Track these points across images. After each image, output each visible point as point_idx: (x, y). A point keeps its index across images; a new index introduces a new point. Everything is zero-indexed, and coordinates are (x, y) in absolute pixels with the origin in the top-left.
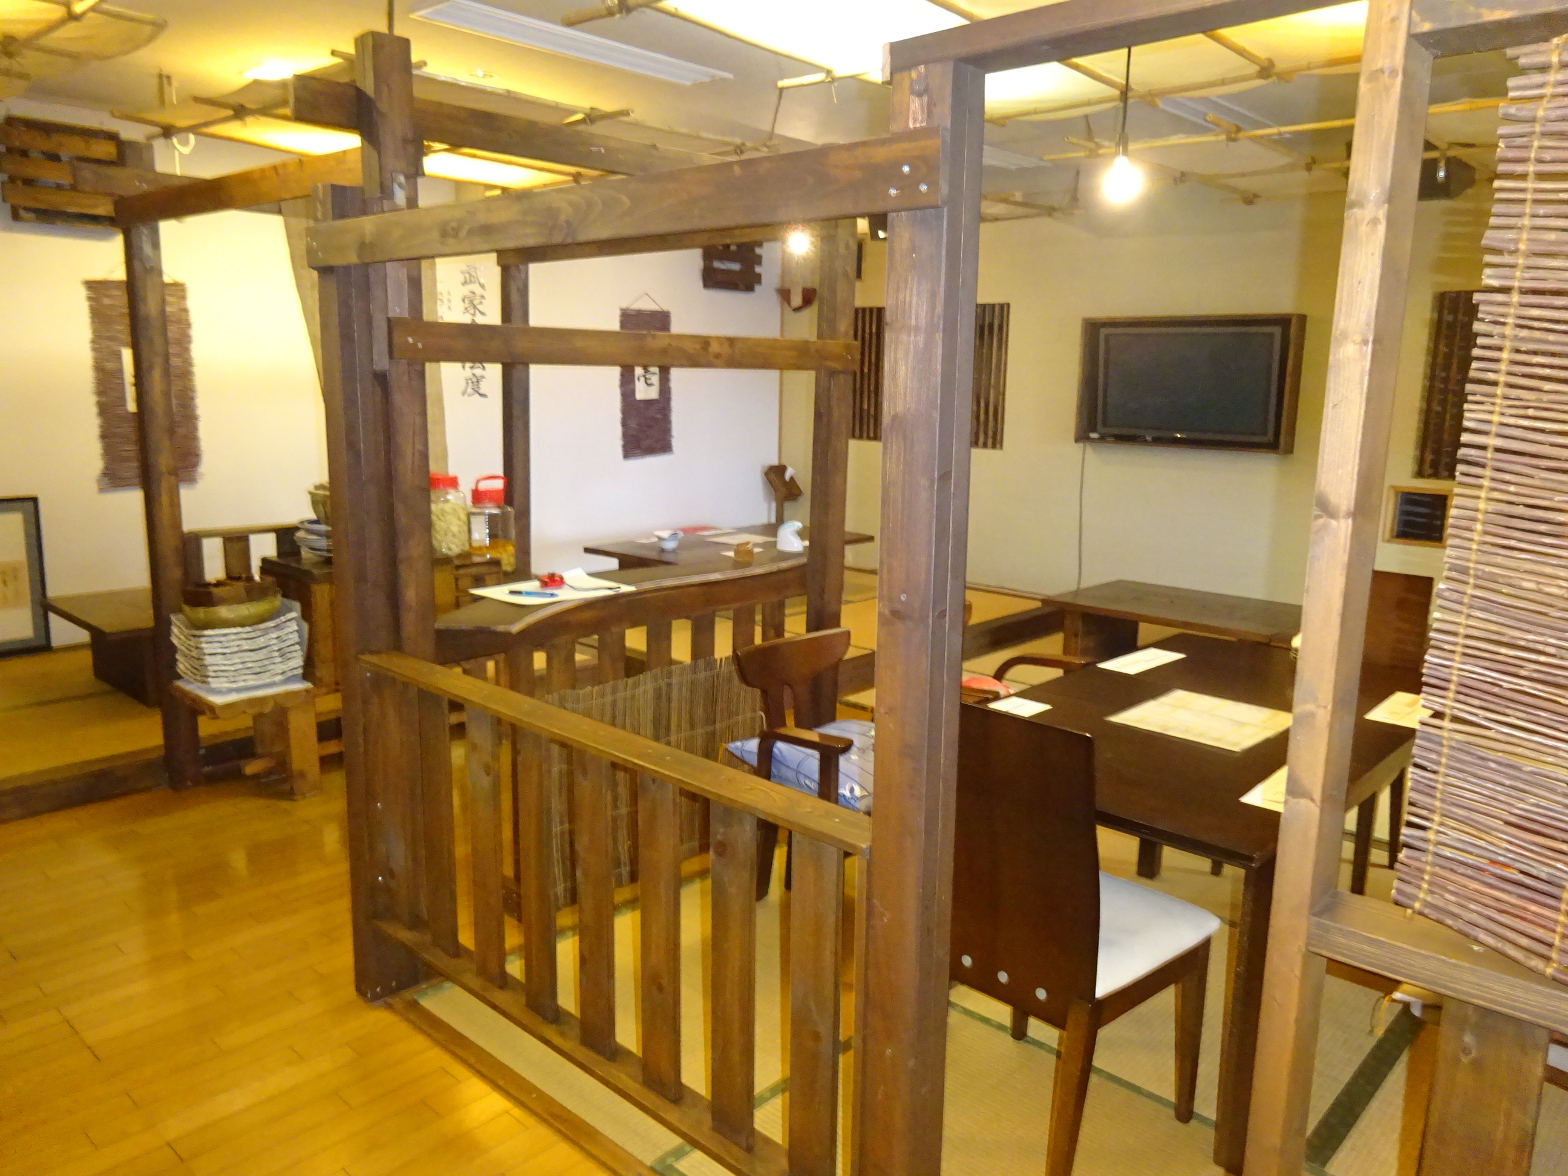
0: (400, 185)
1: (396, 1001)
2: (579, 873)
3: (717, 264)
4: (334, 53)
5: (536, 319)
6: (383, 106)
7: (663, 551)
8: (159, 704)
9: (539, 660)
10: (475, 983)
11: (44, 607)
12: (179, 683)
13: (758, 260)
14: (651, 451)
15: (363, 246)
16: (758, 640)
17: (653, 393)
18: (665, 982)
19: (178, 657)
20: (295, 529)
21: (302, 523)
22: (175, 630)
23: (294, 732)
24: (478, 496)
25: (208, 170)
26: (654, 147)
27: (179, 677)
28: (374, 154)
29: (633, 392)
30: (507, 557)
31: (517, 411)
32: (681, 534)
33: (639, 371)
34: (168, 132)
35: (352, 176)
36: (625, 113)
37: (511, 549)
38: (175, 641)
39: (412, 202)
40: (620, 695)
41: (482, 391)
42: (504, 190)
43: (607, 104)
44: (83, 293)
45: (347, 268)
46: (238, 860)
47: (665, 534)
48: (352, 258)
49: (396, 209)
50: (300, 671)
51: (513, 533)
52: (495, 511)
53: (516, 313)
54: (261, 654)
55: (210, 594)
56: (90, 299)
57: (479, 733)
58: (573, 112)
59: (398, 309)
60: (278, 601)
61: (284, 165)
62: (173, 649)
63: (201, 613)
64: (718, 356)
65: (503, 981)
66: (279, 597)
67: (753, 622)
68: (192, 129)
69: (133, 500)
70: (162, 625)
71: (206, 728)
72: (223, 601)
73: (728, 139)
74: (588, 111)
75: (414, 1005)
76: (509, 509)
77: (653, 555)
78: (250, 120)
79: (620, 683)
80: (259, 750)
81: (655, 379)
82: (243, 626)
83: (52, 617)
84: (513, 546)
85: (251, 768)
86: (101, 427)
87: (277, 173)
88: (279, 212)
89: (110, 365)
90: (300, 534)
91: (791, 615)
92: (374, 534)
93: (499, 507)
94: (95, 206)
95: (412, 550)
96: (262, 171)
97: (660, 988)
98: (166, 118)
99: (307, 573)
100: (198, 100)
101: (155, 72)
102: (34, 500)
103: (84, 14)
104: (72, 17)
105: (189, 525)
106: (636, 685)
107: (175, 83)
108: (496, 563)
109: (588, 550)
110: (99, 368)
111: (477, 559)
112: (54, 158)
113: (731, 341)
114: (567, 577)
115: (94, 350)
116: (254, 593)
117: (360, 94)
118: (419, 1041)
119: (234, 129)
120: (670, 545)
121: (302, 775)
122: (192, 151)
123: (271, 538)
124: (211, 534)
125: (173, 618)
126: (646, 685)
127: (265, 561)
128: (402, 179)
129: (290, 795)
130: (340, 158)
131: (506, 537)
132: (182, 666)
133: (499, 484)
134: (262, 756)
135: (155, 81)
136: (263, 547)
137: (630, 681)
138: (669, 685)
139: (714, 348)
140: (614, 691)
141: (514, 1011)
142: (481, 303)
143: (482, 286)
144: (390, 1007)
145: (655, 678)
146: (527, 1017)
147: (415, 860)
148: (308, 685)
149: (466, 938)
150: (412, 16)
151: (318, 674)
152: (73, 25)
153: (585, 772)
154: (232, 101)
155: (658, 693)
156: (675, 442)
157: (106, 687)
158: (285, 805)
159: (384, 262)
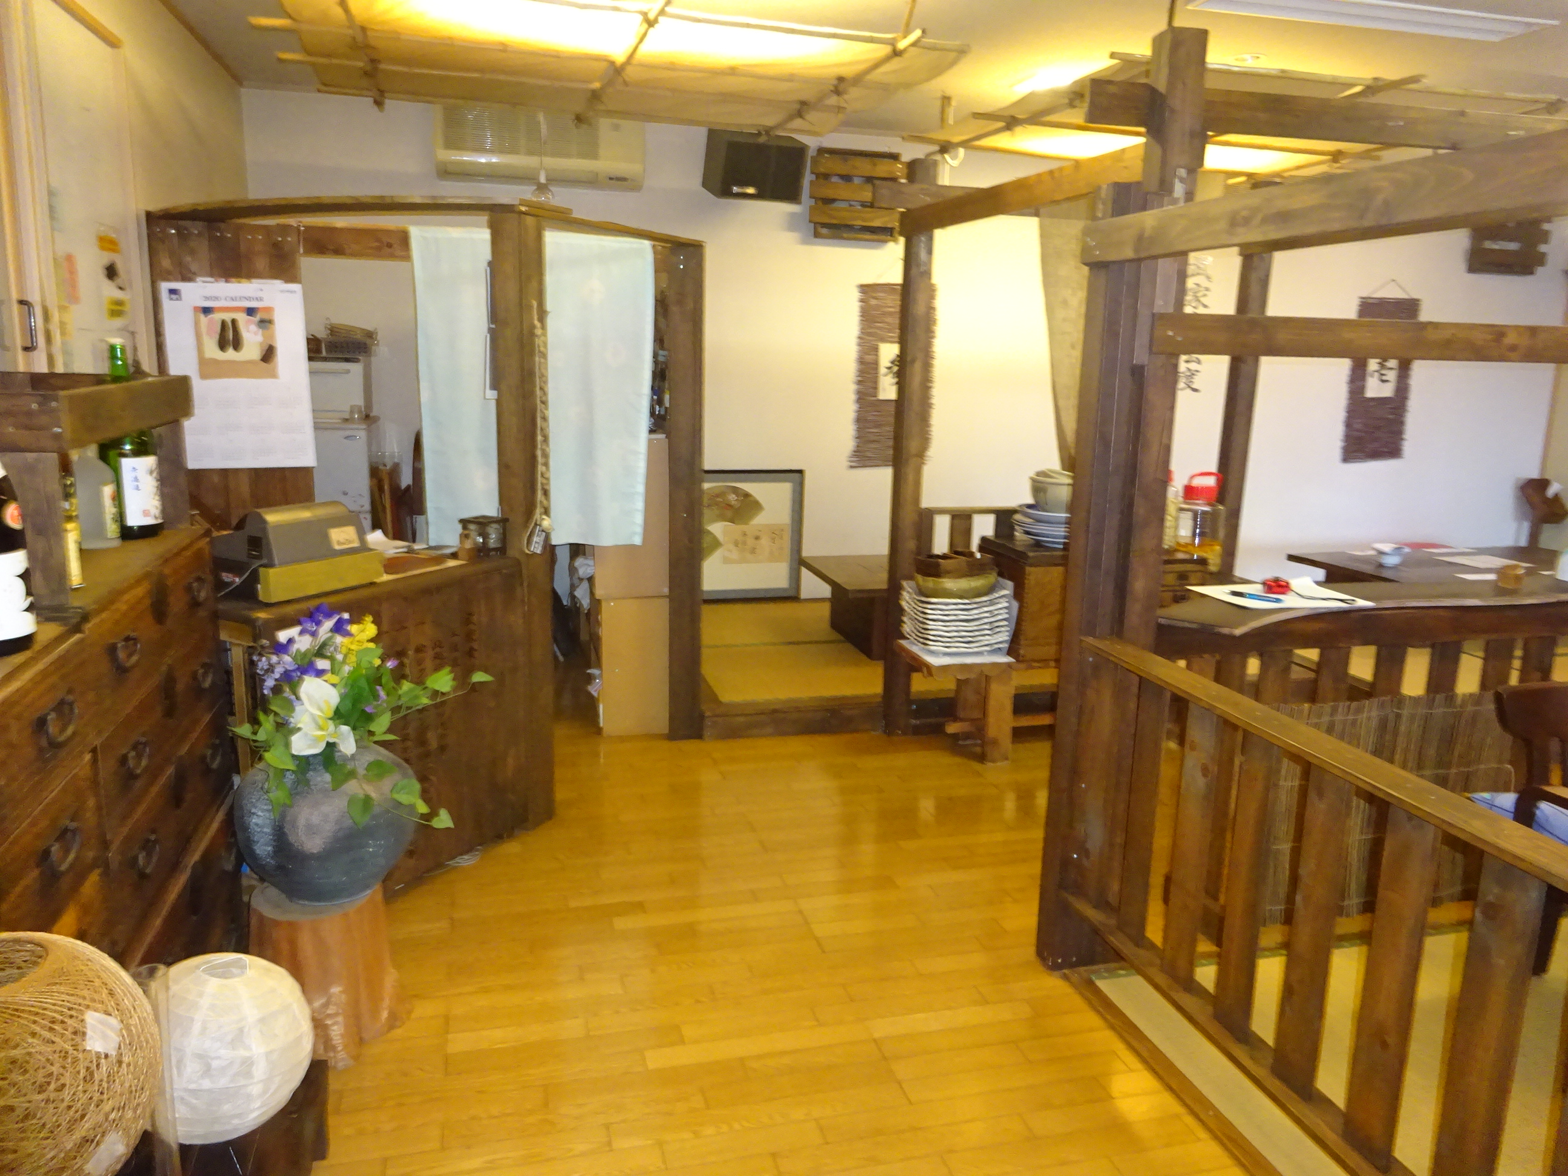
0: (1182, 180)
1: (1076, 975)
2: (1298, 898)
3: (1489, 245)
4: (1113, 55)
5: (1274, 309)
6: (1176, 103)
7: (1381, 566)
8: (882, 657)
9: (1253, 666)
10: (1161, 979)
11: (799, 562)
12: (903, 642)
13: (1545, 237)
14: (1375, 455)
15: (1140, 240)
16: (1514, 679)
17: (1387, 391)
18: (1391, 1040)
19: (905, 619)
20: (1014, 511)
21: (1021, 506)
22: (905, 594)
23: (992, 703)
24: (1190, 492)
25: (983, 179)
26: (1462, 114)
27: (904, 638)
28: (1158, 151)
29: (1362, 389)
30: (1214, 556)
31: (1241, 406)
32: (1407, 550)
33: (1373, 364)
34: (945, 148)
35: (1133, 172)
36: (1415, 79)
37: (1218, 548)
38: (904, 604)
39: (1189, 196)
40: (1339, 718)
41: (1194, 386)
42: (1250, 175)
43: (1391, 72)
44: (856, 295)
45: (1121, 263)
46: (927, 807)
47: (1386, 547)
48: (1129, 253)
49: (1175, 201)
50: (1006, 645)
51: (1221, 533)
52: (1206, 509)
53: (1253, 305)
54: (972, 626)
55: (938, 565)
56: (862, 301)
57: (1200, 734)
58: (1352, 85)
59: (1162, 304)
60: (992, 578)
61: (1061, 169)
62: (901, 611)
63: (930, 583)
64: (1513, 348)
65: (1190, 986)
66: (995, 574)
67: (1511, 657)
68: (964, 144)
69: (885, 475)
70: (894, 589)
71: (919, 684)
72: (948, 573)
73: (1539, 96)
74: (1369, 83)
75: (1091, 983)
76: (1221, 507)
77: (1368, 569)
78: (1019, 130)
79: (1342, 705)
80: (961, 714)
81: (1392, 376)
82: (961, 597)
83: (804, 570)
84: (1221, 546)
85: (952, 728)
86: (858, 411)
87: (1053, 178)
88: (1037, 214)
89: (869, 358)
90: (1018, 517)
91: (1562, 655)
92: (1113, 523)
93: (1209, 504)
94: (872, 220)
95: (1142, 542)
96: (1039, 175)
97: (1384, 1045)
98: (942, 136)
99: (1022, 555)
100: (977, 116)
101: (939, 95)
102: (800, 472)
103: (905, 50)
104: (896, 53)
105: (926, 502)
106: (1359, 711)
107: (954, 103)
108: (1203, 562)
109: (1292, 558)
110: (861, 361)
111: (1180, 556)
112: (847, 178)
113: (1533, 331)
114: (1294, 583)
115: (859, 345)
116: (975, 569)
117: (1153, 91)
118: (1092, 1019)
119: (1003, 141)
120: (1391, 561)
121: (995, 742)
122: (961, 164)
123: (991, 519)
124: (942, 511)
125: (905, 583)
126: (1370, 713)
127: (984, 540)
128: (1182, 172)
129: (982, 758)
130: (1118, 156)
131: (1214, 536)
132: (907, 627)
133: (1211, 482)
134: (962, 720)
135: (938, 103)
136: (984, 527)
137: (1354, 704)
138: (1398, 716)
139: (1511, 339)
140: (1334, 711)
141: (1201, 1019)
142: (1205, 295)
143: (1208, 278)
144: (1066, 978)
145: (1382, 706)
146: (1214, 1028)
147: (1111, 845)
148: (1009, 659)
149: (1154, 932)
150: (1189, 7)
151: (1022, 652)
152: (896, 60)
153: (1321, 795)
154: (1006, 114)
155: (1383, 724)
156: (1409, 445)
157: (835, 636)
158: (976, 766)
159: (1156, 257)
